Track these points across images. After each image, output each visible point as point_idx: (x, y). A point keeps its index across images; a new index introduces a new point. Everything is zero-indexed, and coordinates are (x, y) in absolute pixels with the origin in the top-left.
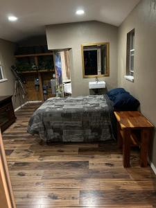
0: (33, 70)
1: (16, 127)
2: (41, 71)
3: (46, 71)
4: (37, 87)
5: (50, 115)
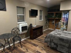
1: (42, 37)
3: (58, 18)
4: (53, 24)
5: (54, 37)
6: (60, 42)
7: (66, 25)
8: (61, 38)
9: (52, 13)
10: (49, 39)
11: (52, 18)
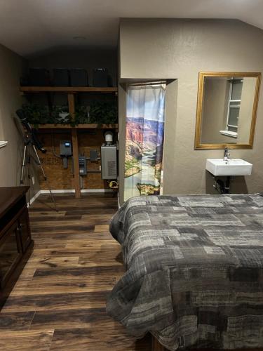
0: (62, 122)
2: (81, 126)
3: (94, 126)
4: (65, 160)
5: (195, 274)
6: (237, 294)
7: (153, 164)
8: (238, 265)
9: (48, 93)
10: (160, 301)
11: (59, 126)
